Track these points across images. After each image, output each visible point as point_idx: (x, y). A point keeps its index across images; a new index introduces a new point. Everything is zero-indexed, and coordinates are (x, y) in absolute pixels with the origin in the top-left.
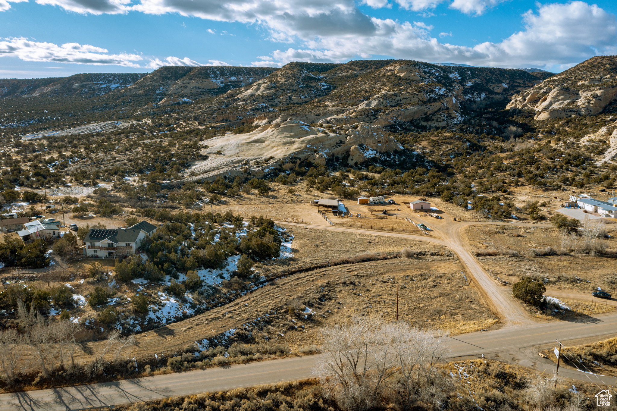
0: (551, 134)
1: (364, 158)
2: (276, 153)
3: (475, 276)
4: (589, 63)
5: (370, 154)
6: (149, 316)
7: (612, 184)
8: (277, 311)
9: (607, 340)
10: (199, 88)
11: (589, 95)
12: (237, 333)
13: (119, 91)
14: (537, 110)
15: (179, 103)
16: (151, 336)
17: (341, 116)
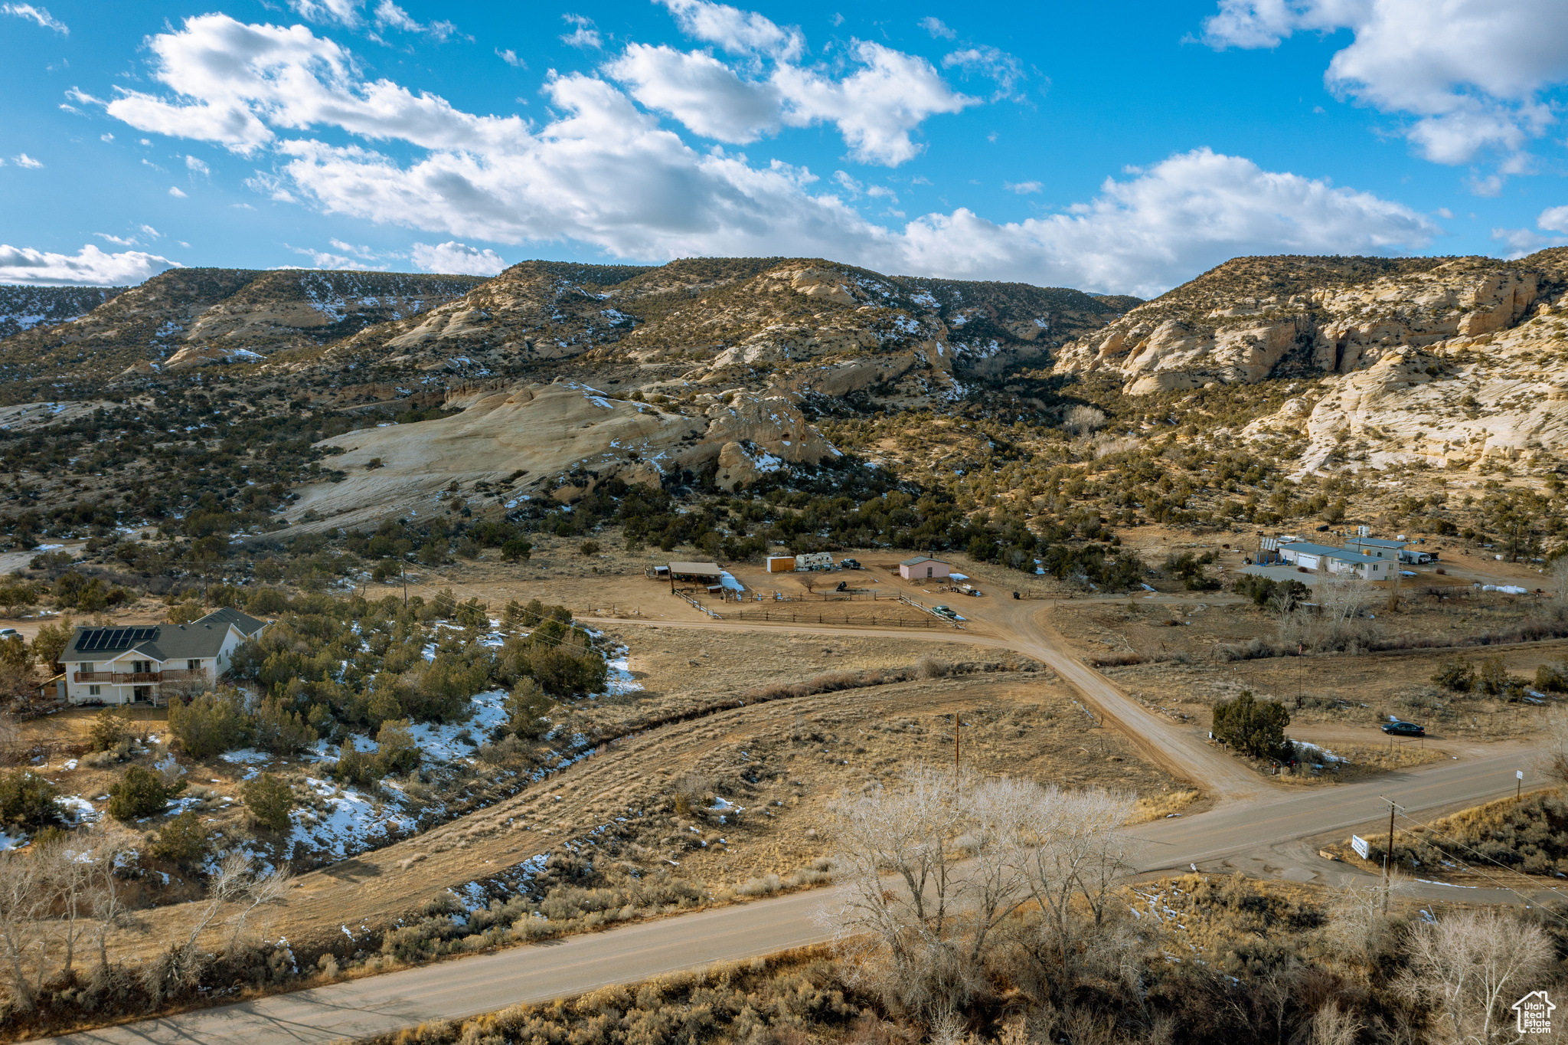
0: (1169, 423)
1: (755, 474)
2: (530, 462)
3: (1108, 707)
4: (1224, 272)
5: (767, 464)
6: (295, 838)
7: (1341, 516)
8: (643, 809)
9: (1454, 816)
10: (276, 325)
11: (1239, 338)
12: (555, 865)
13: (46, 332)
14: (1126, 373)
15: (224, 361)
16: (313, 885)
17: (672, 383)
